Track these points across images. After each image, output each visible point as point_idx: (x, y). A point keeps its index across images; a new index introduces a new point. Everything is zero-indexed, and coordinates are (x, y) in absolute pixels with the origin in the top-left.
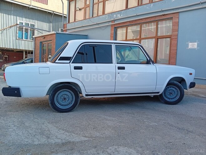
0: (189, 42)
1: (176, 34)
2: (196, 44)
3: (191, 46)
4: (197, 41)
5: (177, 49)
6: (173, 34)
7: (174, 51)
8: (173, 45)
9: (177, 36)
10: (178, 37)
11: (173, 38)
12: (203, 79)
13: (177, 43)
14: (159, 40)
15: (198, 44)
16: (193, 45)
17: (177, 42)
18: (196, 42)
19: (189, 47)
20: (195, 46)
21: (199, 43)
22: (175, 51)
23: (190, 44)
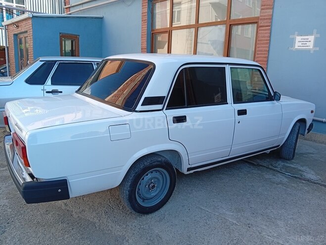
0: (296, 33)
1: (268, 15)
2: (311, 38)
3: (300, 44)
4: (315, 31)
5: (269, 50)
6: (262, 14)
7: (262, 54)
8: (261, 40)
9: (270, 19)
10: (271, 22)
11: (261, 25)
12: (322, 122)
13: (270, 37)
14: (234, 28)
15: (316, 40)
16: (305, 42)
17: (270, 33)
18: (311, 34)
19: (296, 47)
20: (308, 44)
21: (318, 36)
22: (265, 54)
23: (298, 38)
